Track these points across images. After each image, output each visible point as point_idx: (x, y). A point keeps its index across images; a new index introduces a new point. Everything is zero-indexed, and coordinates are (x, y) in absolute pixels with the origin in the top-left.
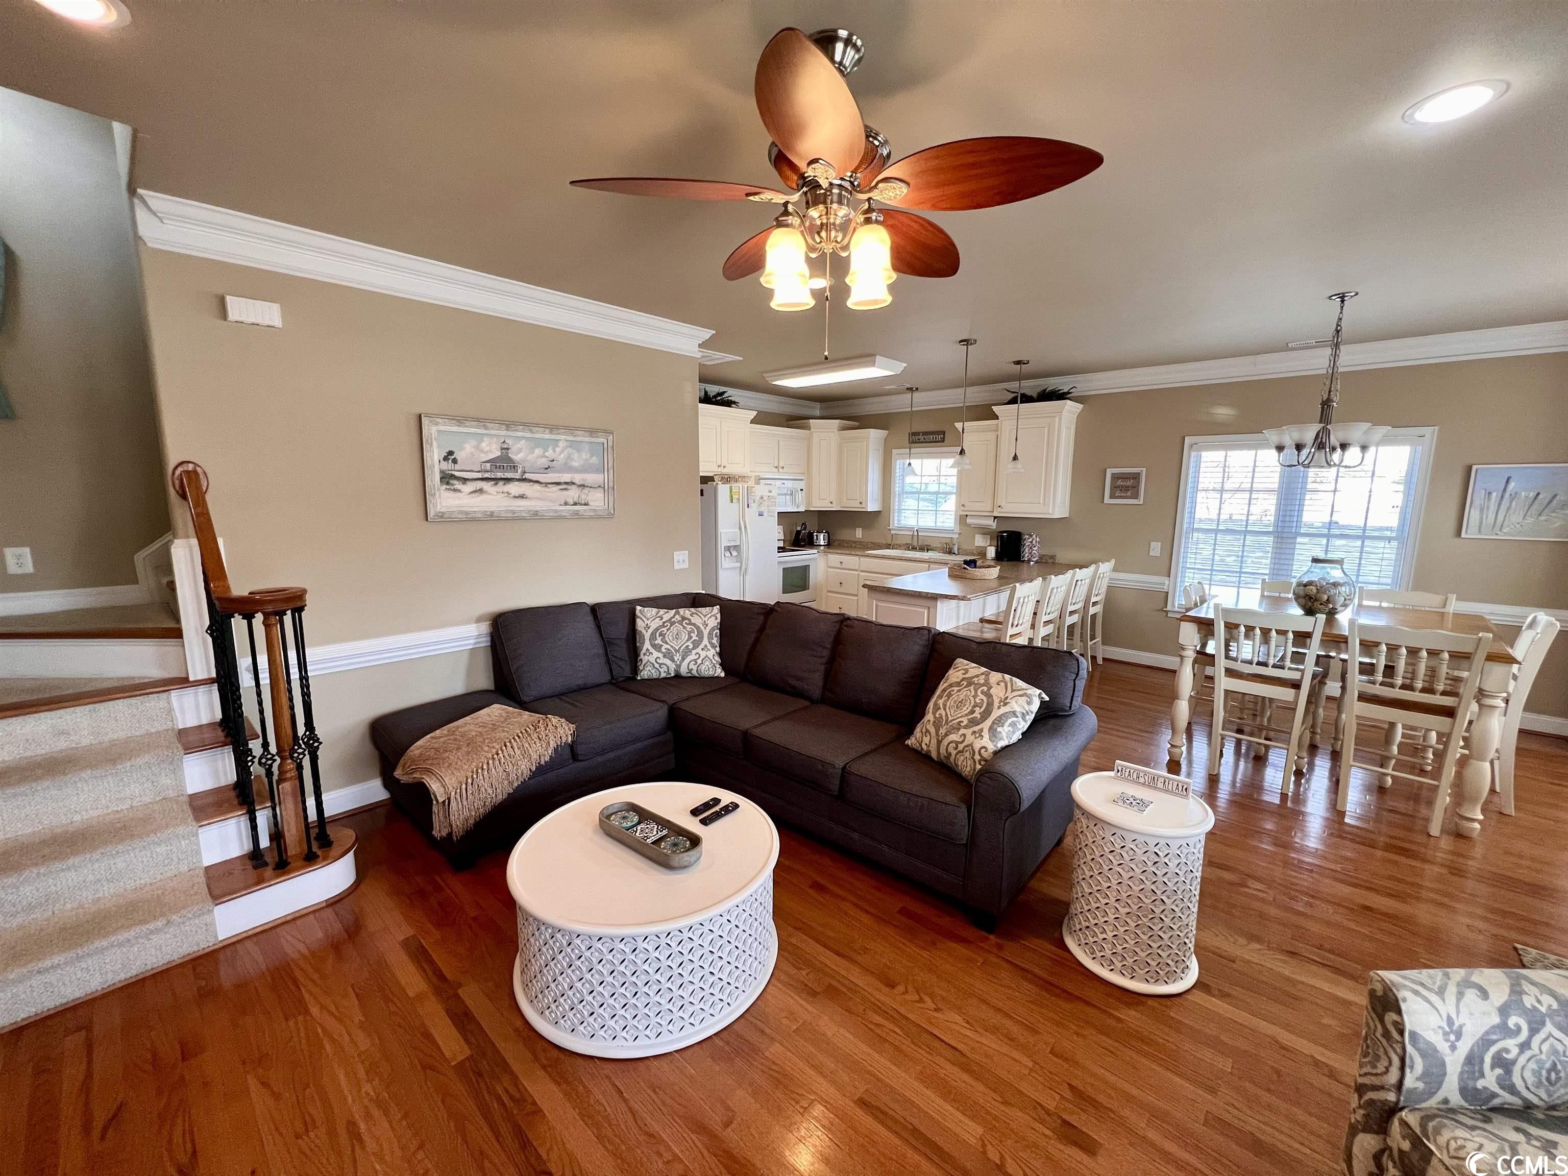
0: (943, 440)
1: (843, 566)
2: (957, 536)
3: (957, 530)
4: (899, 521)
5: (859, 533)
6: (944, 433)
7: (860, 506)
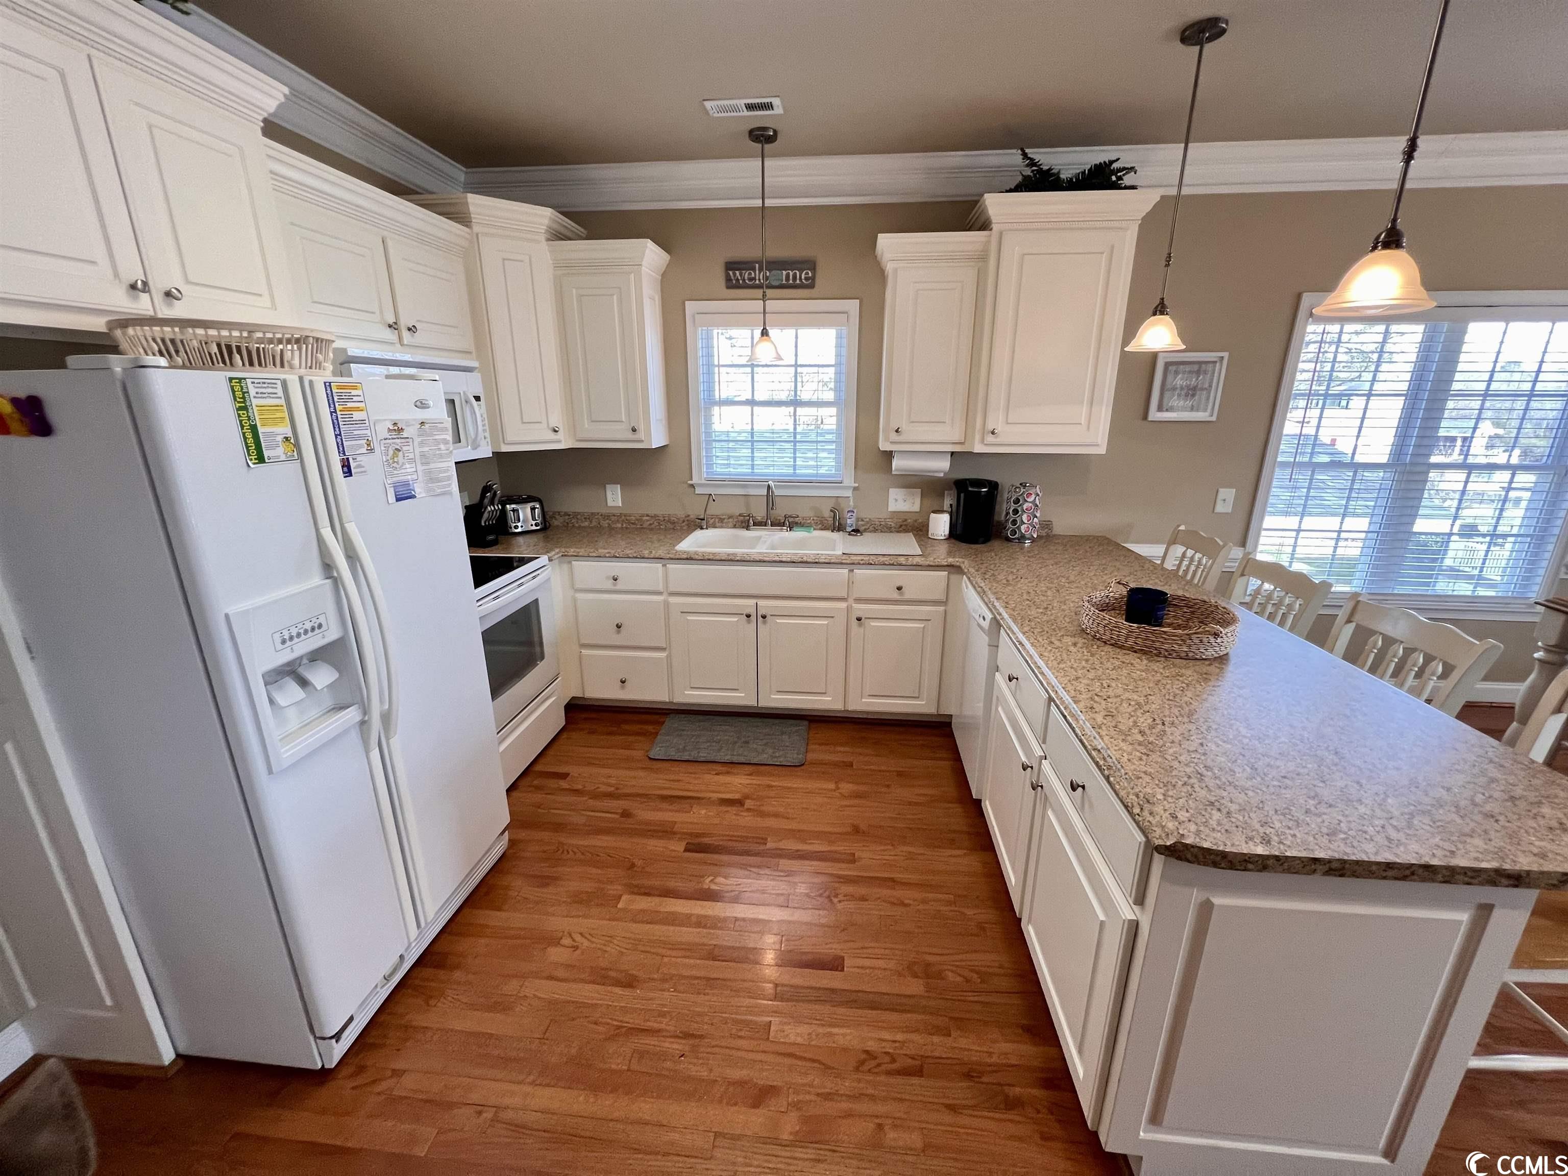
0: (810, 284)
1: (620, 586)
2: (849, 493)
3: (849, 481)
4: (709, 466)
5: (614, 497)
6: (812, 265)
7: (630, 436)
